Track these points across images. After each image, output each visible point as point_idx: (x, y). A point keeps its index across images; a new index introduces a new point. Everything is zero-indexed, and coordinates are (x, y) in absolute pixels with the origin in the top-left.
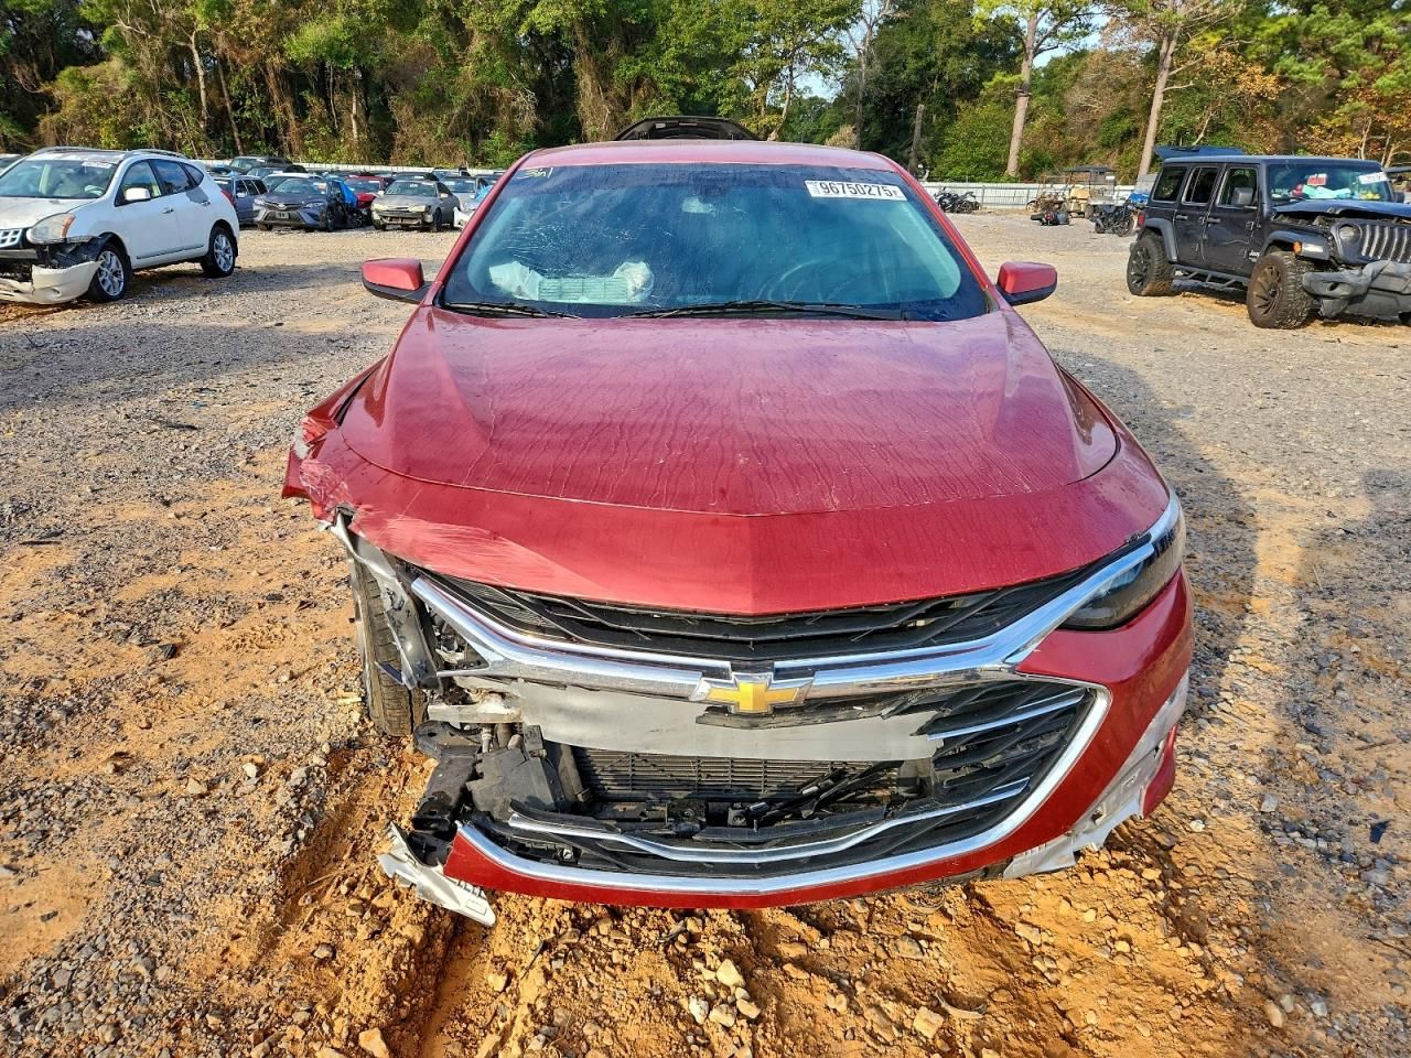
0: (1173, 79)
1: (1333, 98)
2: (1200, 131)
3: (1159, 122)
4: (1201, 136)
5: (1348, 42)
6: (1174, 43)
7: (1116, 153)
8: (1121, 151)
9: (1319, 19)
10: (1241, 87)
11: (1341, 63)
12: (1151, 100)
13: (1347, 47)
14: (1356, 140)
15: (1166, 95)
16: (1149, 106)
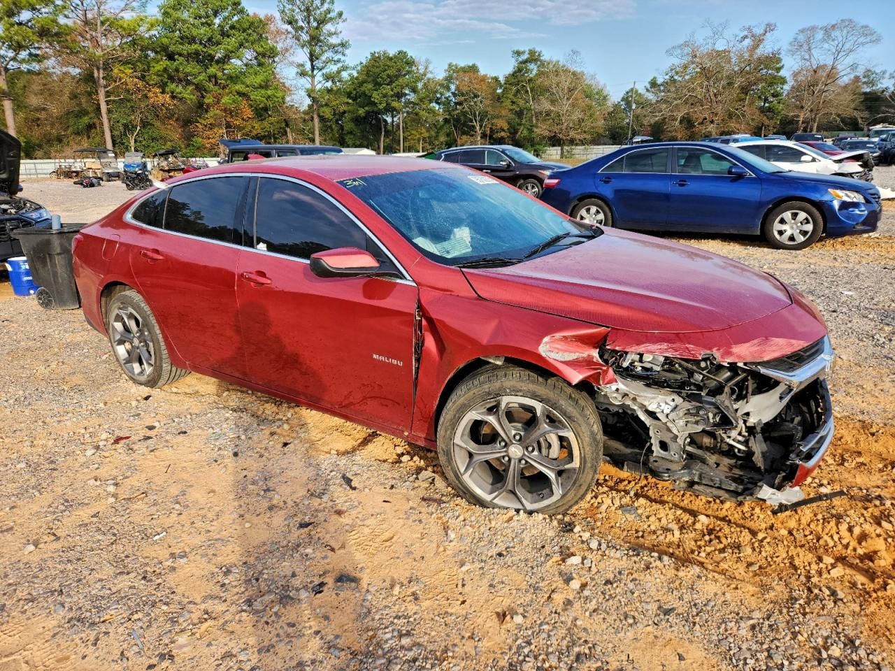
0: (108, 94)
1: (201, 107)
2: (137, 126)
3: (109, 120)
4: (138, 128)
5: (201, 78)
6: (101, 71)
7: (86, 138)
8: (89, 138)
9: (181, 64)
10: (152, 100)
11: (199, 88)
12: (99, 105)
13: (201, 81)
14: (221, 131)
15: (107, 103)
16: (98, 109)
